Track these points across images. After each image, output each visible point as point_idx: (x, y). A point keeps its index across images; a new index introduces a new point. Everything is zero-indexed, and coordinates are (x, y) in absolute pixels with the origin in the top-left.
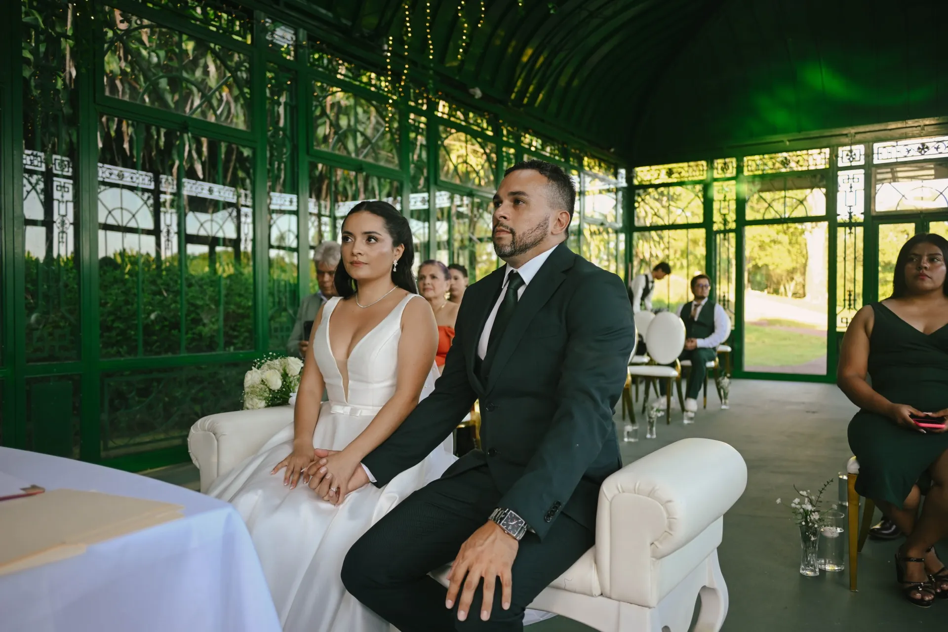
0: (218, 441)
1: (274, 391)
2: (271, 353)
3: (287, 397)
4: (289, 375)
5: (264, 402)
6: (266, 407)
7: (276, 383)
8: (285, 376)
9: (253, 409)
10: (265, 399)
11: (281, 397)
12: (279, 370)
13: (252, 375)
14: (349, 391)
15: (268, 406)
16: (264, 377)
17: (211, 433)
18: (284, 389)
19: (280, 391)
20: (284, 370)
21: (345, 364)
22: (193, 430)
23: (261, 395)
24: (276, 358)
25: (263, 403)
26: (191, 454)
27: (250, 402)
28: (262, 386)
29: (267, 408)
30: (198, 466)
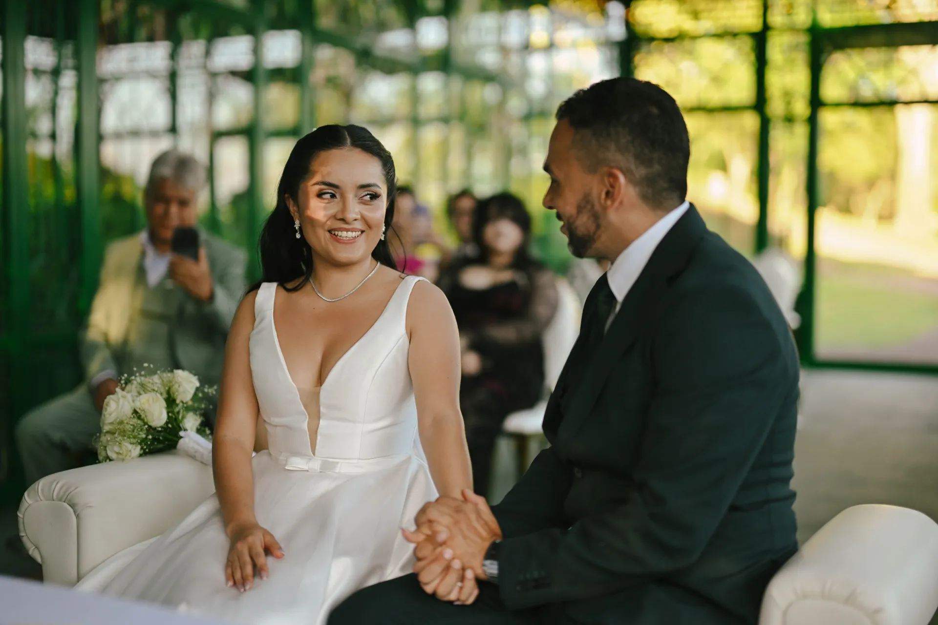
0: (78, 516)
1: (155, 429)
2: (146, 365)
3: (175, 439)
4: (178, 401)
5: (139, 447)
6: (141, 455)
7: (159, 416)
8: (170, 401)
9: (118, 459)
10: (140, 444)
11: (165, 439)
12: (161, 394)
13: (117, 402)
14: (319, 437)
15: (144, 454)
16: (138, 405)
17: (66, 505)
18: (170, 426)
19: (165, 428)
20: (168, 392)
21: (316, 395)
22: (28, 498)
23: (135, 437)
24: (155, 373)
25: (137, 450)
26: (25, 539)
27: (116, 449)
28: (135, 420)
29: (141, 459)
30: (39, 560)
